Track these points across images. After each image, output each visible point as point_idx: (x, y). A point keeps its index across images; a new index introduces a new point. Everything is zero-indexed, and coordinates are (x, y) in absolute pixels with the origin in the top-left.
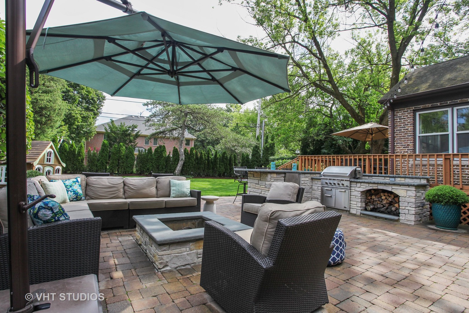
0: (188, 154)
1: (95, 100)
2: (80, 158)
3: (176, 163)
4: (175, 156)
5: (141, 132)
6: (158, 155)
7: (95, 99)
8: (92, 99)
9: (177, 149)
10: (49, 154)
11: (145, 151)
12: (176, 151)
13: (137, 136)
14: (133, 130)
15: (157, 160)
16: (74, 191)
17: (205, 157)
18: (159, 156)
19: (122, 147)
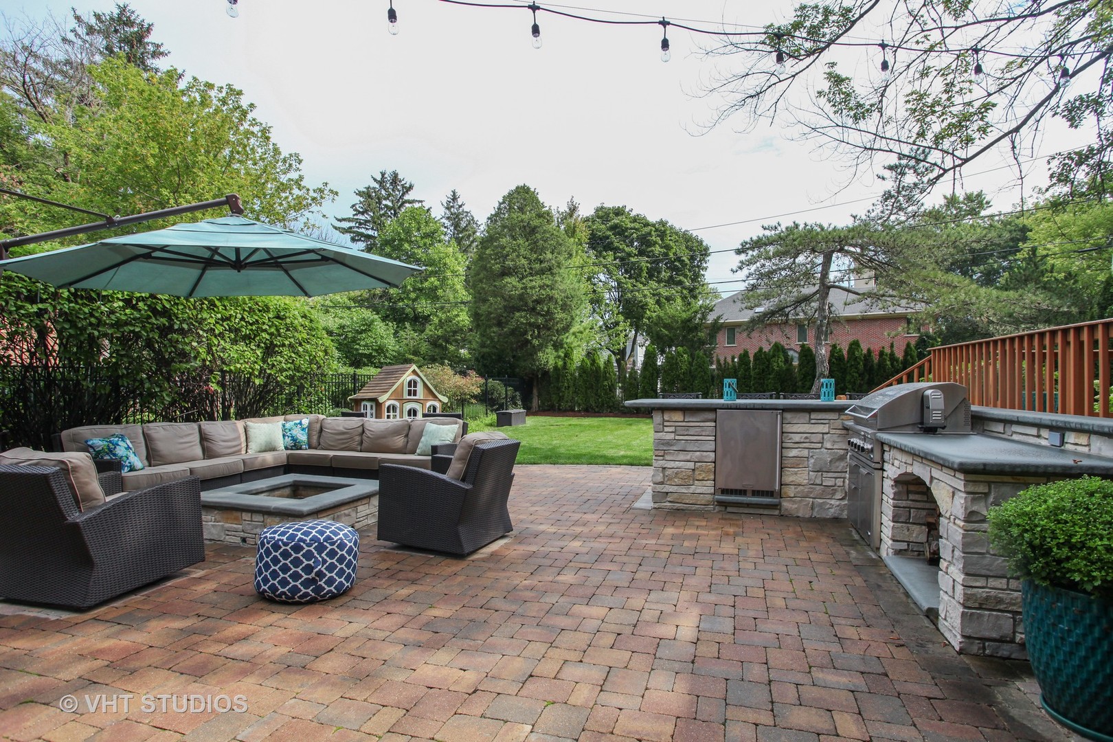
0: (841, 358)
1: (684, 261)
2: (606, 383)
3: (808, 384)
4: (803, 368)
5: (725, 317)
6: (761, 367)
7: (684, 258)
8: (679, 259)
9: (809, 350)
10: (412, 384)
11: (733, 360)
12: (806, 356)
13: (716, 327)
14: (704, 317)
15: (760, 379)
16: (292, 437)
17: (892, 364)
18: (763, 370)
19: (682, 356)
